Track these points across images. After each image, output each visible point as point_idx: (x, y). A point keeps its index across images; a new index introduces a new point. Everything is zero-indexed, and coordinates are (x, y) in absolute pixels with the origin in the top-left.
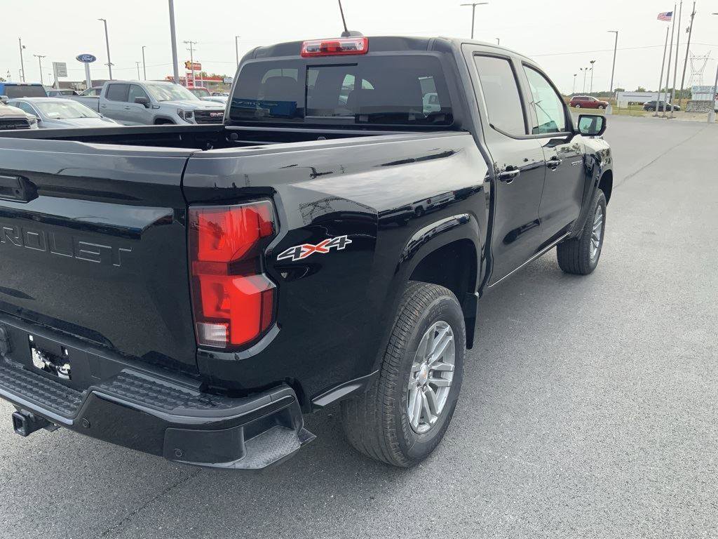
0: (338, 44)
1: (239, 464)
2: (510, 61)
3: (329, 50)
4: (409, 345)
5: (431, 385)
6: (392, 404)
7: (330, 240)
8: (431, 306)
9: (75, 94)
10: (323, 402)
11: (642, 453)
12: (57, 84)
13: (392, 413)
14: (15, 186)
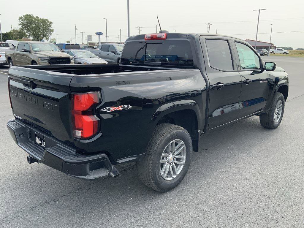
0: (156, 35)
1: (85, 177)
2: (227, 41)
3: (153, 38)
4: (160, 146)
5: (175, 163)
6: (151, 167)
7: (123, 106)
8: (172, 133)
9: (93, 48)
10: (120, 161)
11: (258, 199)
12: (88, 44)
13: (152, 170)
14: (29, 84)
